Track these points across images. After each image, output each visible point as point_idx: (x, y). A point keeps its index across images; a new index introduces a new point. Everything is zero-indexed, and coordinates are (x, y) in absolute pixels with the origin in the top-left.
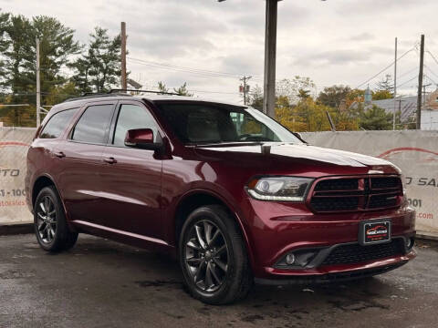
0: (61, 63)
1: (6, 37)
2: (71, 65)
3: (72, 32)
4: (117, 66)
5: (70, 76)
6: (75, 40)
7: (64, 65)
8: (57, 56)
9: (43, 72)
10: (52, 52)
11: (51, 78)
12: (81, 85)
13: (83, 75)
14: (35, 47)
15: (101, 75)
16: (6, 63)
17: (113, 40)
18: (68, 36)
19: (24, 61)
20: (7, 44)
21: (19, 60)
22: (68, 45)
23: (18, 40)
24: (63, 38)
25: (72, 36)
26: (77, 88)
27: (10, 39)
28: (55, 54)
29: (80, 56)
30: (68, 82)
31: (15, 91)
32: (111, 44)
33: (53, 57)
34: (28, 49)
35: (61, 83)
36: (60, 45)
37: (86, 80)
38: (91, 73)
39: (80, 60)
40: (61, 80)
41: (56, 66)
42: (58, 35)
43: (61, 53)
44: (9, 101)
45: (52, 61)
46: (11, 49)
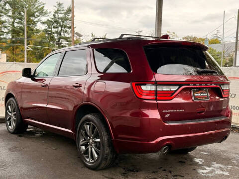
0: (37, 21)
1: (8, 7)
2: (43, 23)
3: (44, 4)
4: (69, 24)
5: (43, 29)
6: (45, 9)
7: (39, 23)
8: (36, 18)
9: (28, 27)
10: (33, 15)
11: (33, 30)
12: (49, 34)
13: (50, 28)
14: (24, 12)
15: (60, 29)
16: (7, 21)
17: (66, 9)
18: (41, 7)
19: (17, 20)
20: (8, 10)
21: (15, 19)
22: (42, 12)
23: (15, 9)
24: (39, 8)
25: (43, 7)
26: (46, 35)
27: (10, 8)
28: (34, 16)
29: (48, 18)
30: (42, 32)
31: (13, 37)
32: (65, 11)
33: (34, 18)
34: (20, 14)
35: (38, 33)
36: (37, 12)
37: (51, 31)
38: (54, 27)
39: (48, 20)
40: (38, 31)
41: (34, 23)
42: (36, 6)
43: (38, 16)
44: (9, 42)
45: (33, 20)
46: (10, 13)
